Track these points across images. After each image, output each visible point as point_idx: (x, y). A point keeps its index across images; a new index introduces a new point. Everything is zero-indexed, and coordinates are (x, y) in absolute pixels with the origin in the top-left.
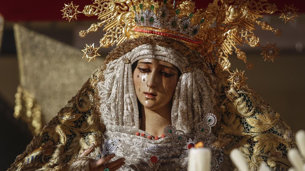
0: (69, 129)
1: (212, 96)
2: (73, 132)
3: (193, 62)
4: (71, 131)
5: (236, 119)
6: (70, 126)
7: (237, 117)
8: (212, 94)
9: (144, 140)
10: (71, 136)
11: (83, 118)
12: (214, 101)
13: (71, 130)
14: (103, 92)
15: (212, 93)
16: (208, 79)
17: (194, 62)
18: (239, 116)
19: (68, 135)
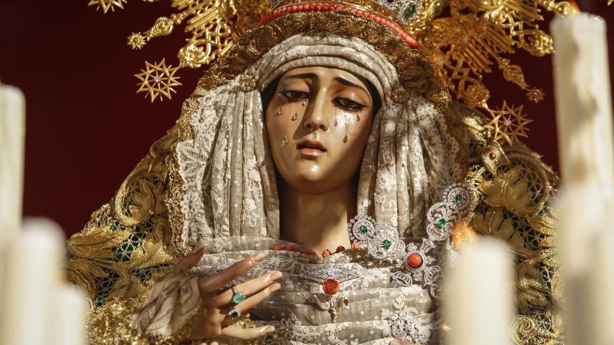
0: (101, 265)
1: (452, 158)
2: (109, 270)
3: (409, 76)
4: (104, 269)
5: (503, 221)
6: (102, 259)
7: (505, 217)
8: (451, 154)
9: (297, 257)
10: (106, 279)
11: (133, 239)
12: (457, 169)
13: (105, 266)
14: (191, 165)
15: (452, 150)
16: (442, 118)
17: (410, 78)
18: (511, 215)
19: (99, 278)
